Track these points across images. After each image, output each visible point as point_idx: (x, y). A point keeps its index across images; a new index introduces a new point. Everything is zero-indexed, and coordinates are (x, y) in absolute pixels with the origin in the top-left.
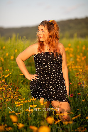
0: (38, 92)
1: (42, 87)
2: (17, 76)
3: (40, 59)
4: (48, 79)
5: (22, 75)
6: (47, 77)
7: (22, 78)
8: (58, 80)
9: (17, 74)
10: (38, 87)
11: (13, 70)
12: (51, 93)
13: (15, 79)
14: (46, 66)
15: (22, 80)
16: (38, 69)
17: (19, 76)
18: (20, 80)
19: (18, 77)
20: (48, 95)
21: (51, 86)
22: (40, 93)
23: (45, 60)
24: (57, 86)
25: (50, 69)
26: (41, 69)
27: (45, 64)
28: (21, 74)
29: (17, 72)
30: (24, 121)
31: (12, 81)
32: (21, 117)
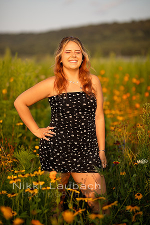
0: (53, 157)
1: (61, 150)
2: (12, 126)
3: (60, 104)
4: (71, 137)
5: (20, 125)
6: (70, 134)
7: (21, 131)
8: (88, 140)
9: (12, 123)
10: (53, 150)
11: (5, 116)
12: (75, 160)
13: (9, 131)
14: (70, 117)
15: (19, 133)
16: (56, 119)
17: (16, 126)
18: (16, 134)
19: (13, 129)
20: (70, 163)
21: (76, 149)
22: (57, 160)
23: (69, 106)
24: (86, 148)
25: (76, 122)
26: (62, 120)
27: (70, 113)
28: (19, 122)
29: (13, 120)
30: (22, 208)
31: (4, 135)
32: (17, 200)
